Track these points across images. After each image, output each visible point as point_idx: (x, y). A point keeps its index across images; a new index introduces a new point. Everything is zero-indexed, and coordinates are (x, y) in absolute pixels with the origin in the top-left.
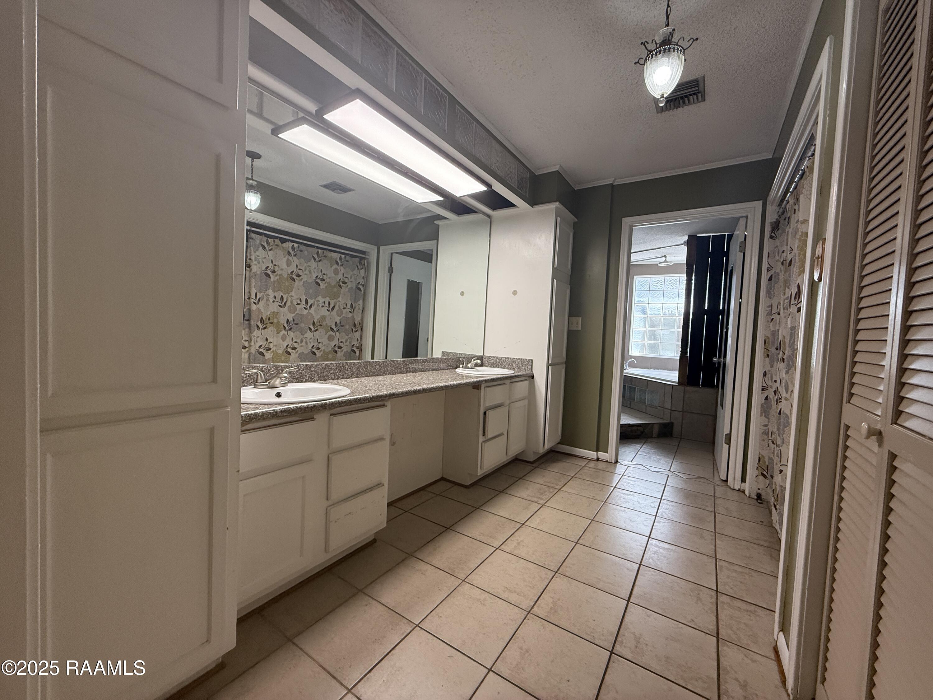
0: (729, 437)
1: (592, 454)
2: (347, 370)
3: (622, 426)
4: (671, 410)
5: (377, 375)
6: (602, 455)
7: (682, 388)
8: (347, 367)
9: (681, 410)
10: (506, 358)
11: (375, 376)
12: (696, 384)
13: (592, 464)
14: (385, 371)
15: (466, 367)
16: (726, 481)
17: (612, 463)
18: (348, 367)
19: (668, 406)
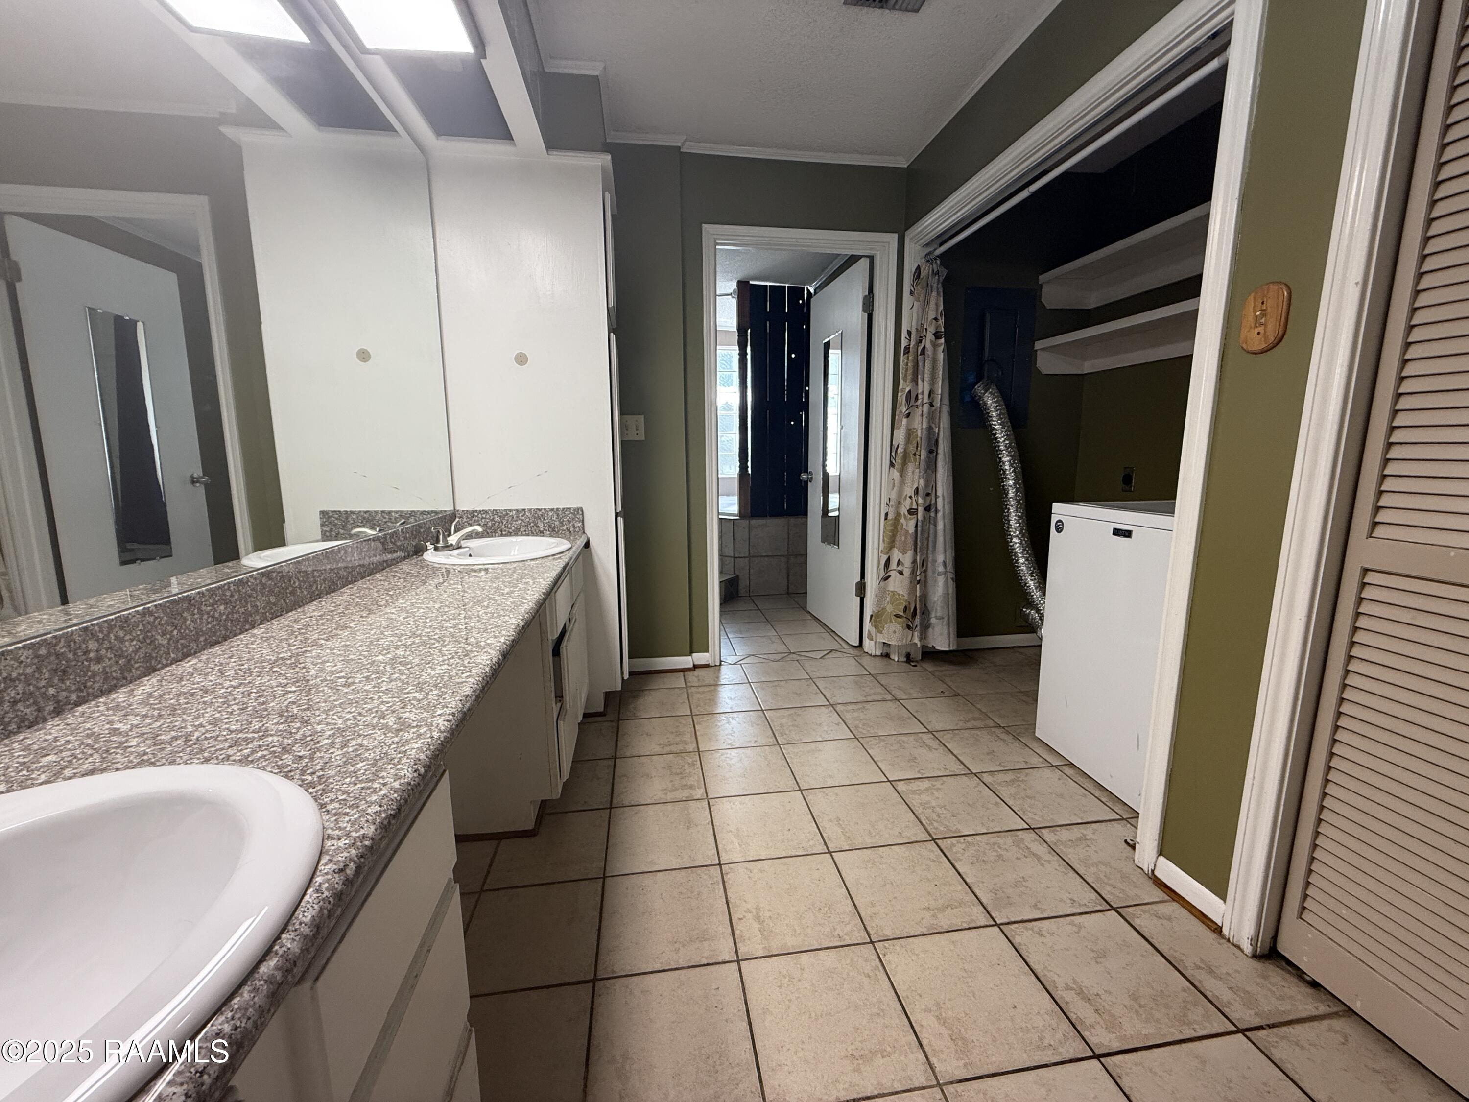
1: (686, 661)
2: (99, 660)
4: (734, 557)
5: (225, 639)
6: (699, 657)
7: (745, 523)
8: (92, 645)
9: (747, 555)
10: (517, 511)
11: (217, 643)
14: (248, 614)
15: (448, 547)
17: (716, 666)
18: (100, 641)
19: (729, 552)
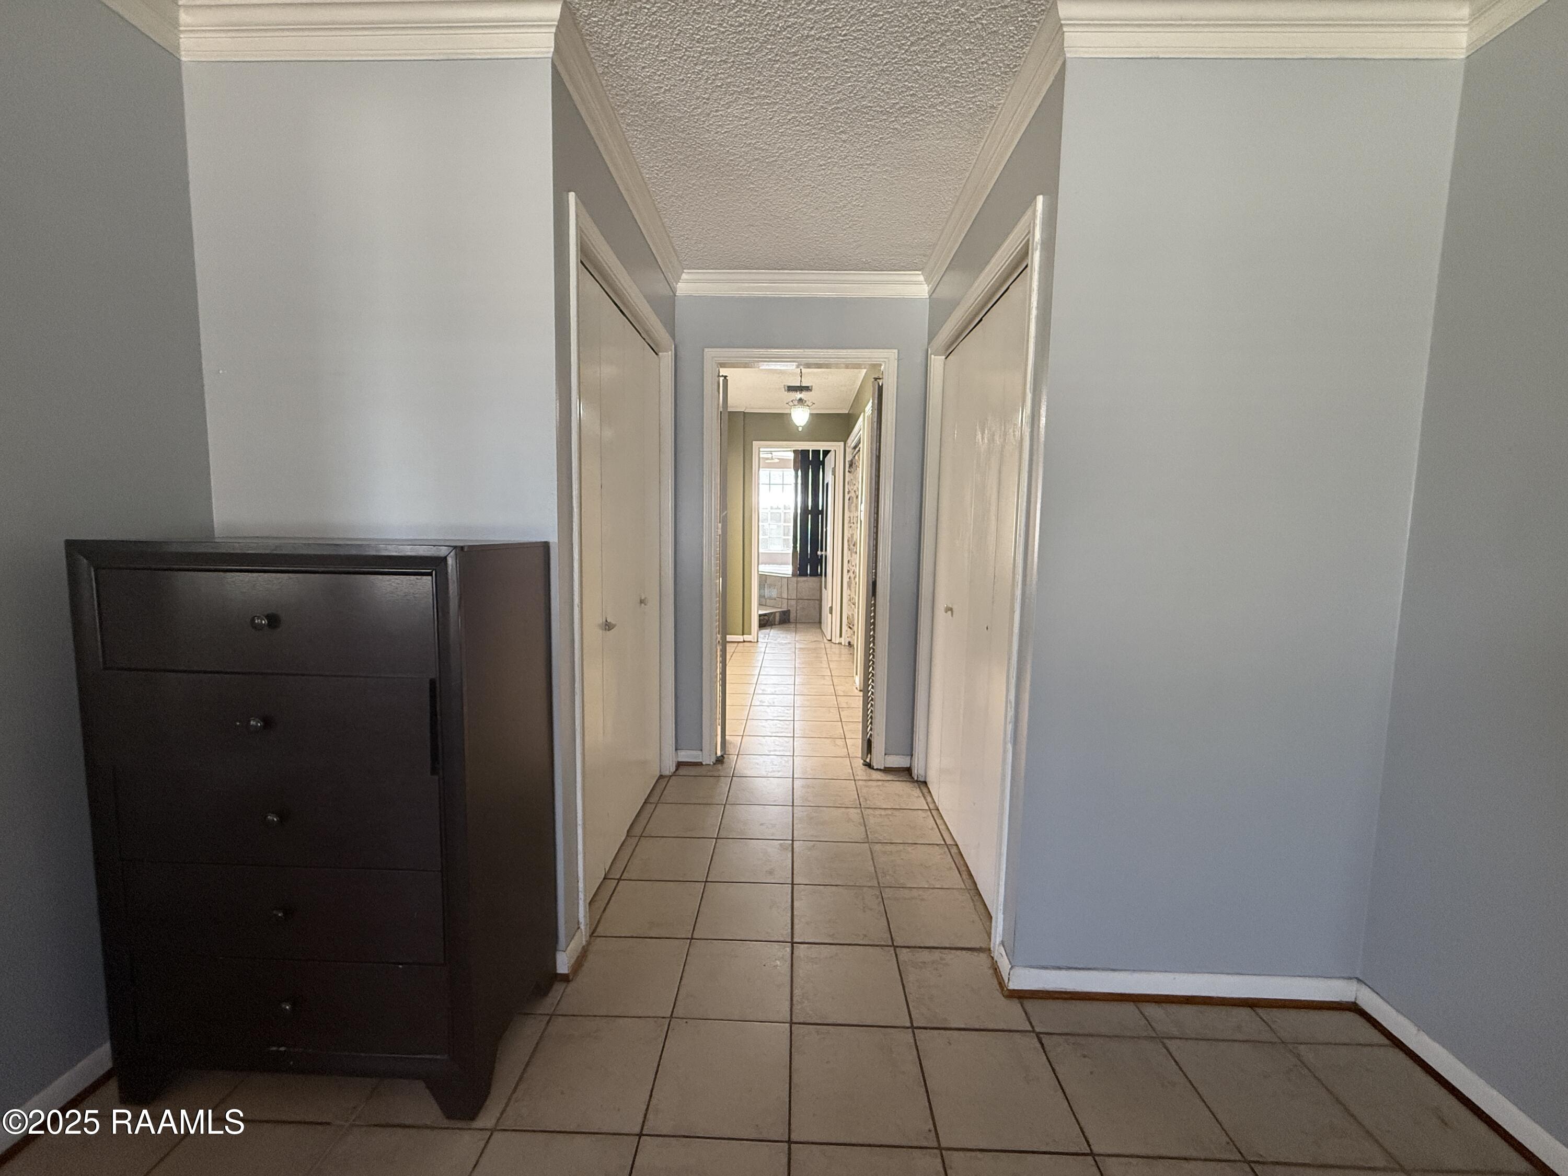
0: (831, 608)
1: (740, 638)
3: (760, 616)
4: (788, 599)
6: (747, 638)
7: (795, 579)
9: (795, 598)
12: (806, 575)
13: (740, 644)
16: (831, 640)
17: (754, 642)
19: (785, 596)
